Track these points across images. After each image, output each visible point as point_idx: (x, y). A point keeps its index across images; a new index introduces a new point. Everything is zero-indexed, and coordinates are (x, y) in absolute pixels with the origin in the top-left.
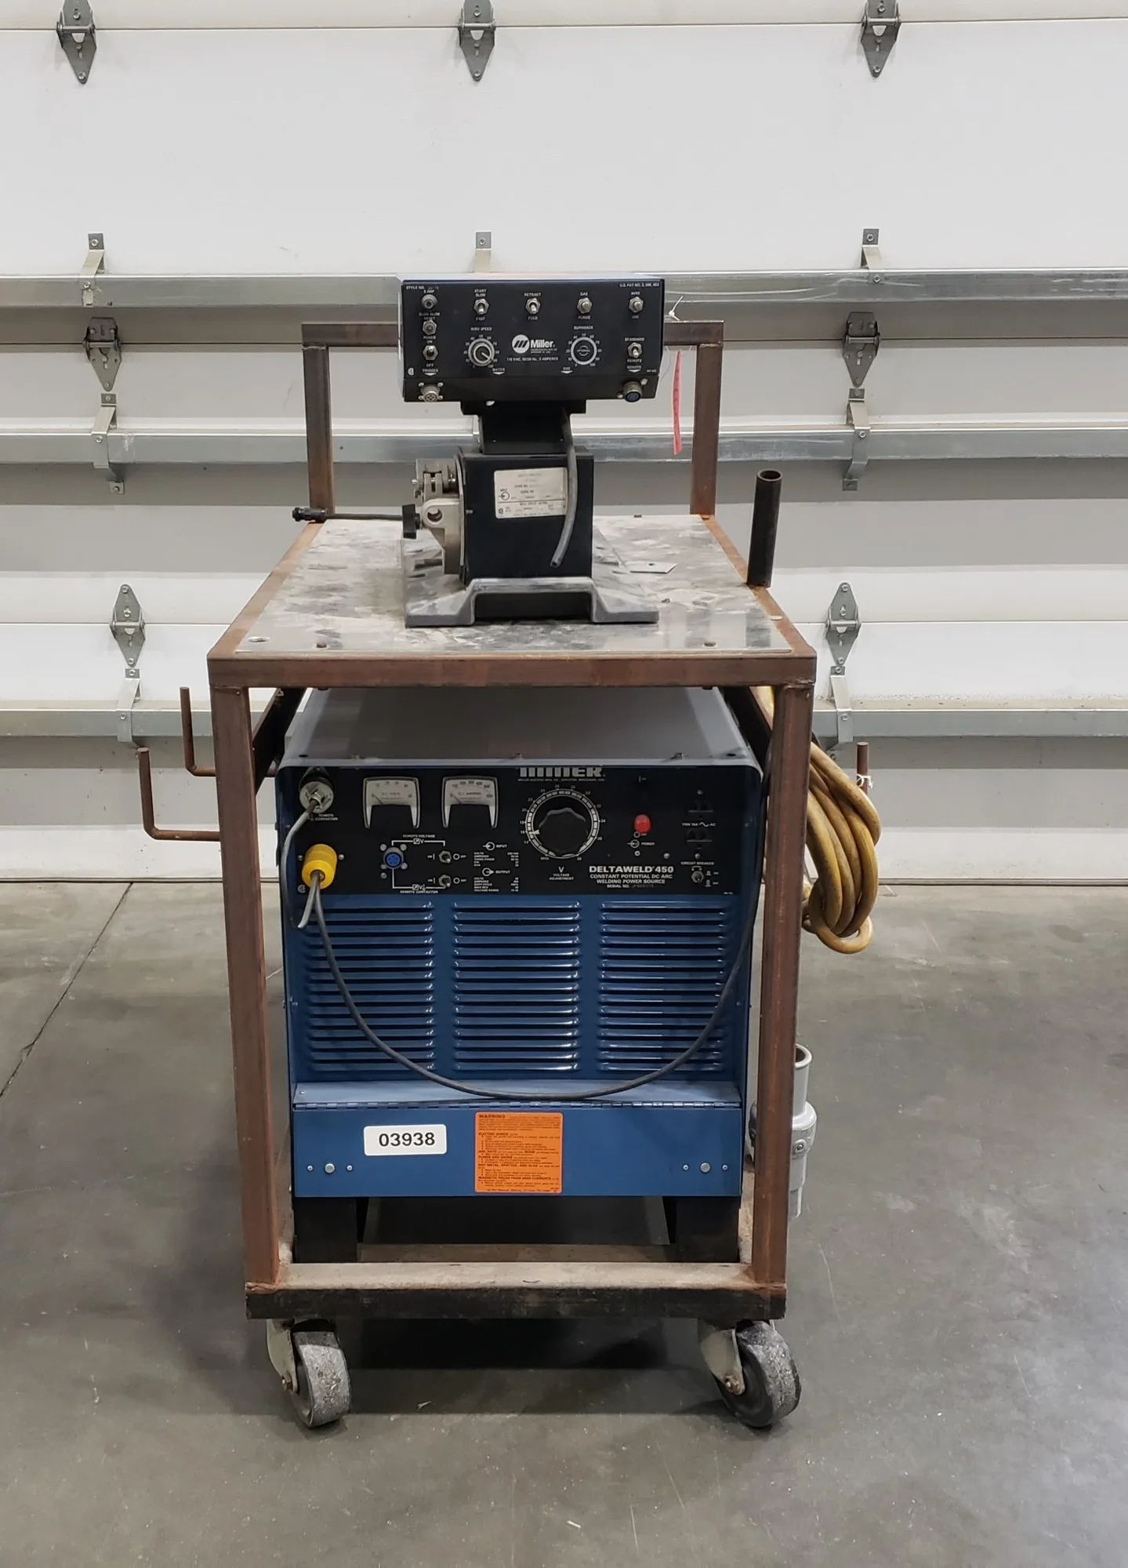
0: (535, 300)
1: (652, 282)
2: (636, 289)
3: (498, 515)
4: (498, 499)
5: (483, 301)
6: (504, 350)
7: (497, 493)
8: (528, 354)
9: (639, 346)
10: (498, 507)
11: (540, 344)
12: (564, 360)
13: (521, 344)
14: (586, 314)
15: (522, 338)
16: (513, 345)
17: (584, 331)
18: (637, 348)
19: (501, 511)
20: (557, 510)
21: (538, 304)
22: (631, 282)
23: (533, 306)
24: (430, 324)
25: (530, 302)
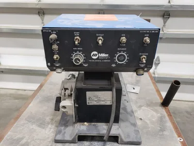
0: (101, 38)
1: (155, 31)
2: (147, 33)
3: (88, 104)
4: (87, 100)
5: (78, 37)
6: (88, 57)
7: (87, 98)
8: (98, 59)
9: (145, 57)
10: (87, 102)
11: (103, 55)
12: (113, 61)
13: (95, 55)
14: (123, 44)
15: (95, 53)
16: (92, 55)
17: (122, 50)
18: (145, 58)
19: (89, 103)
20: (109, 103)
21: (103, 39)
22: (145, 30)
23: (100, 40)
24: (55, 47)
25: (99, 38)
